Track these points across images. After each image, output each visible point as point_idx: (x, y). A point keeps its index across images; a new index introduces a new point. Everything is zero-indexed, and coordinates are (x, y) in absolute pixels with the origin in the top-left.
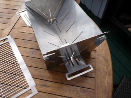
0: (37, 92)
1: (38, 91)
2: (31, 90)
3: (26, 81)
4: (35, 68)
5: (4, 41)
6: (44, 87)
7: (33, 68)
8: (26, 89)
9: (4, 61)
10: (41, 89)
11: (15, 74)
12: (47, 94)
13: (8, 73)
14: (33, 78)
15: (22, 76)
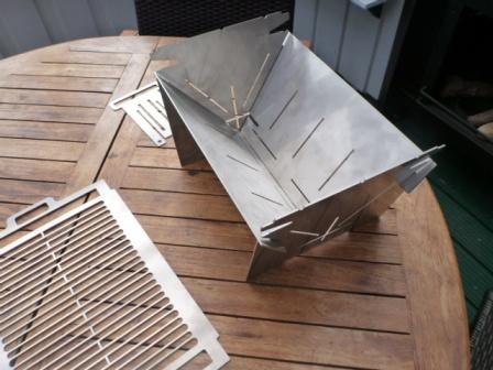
0: (227, 358)
1: (229, 355)
2: (204, 351)
3: (185, 326)
4: (206, 282)
5: (86, 201)
6: (245, 340)
7: (200, 281)
8: (187, 350)
9: (97, 267)
10: (237, 346)
11: (143, 306)
12: (259, 361)
13: (119, 303)
14: (205, 313)
15: (168, 309)
